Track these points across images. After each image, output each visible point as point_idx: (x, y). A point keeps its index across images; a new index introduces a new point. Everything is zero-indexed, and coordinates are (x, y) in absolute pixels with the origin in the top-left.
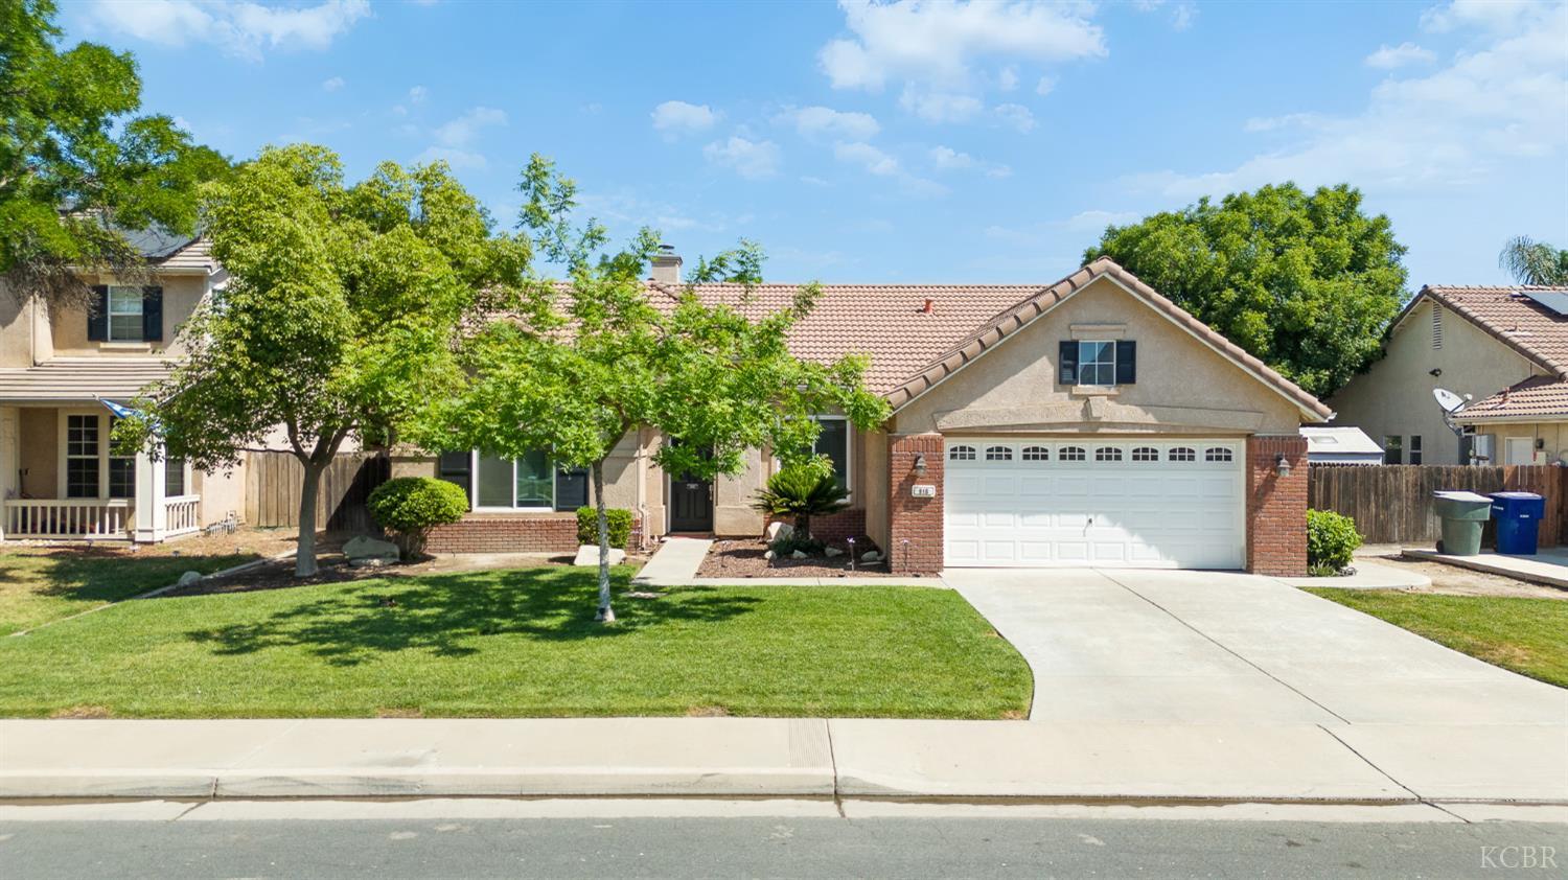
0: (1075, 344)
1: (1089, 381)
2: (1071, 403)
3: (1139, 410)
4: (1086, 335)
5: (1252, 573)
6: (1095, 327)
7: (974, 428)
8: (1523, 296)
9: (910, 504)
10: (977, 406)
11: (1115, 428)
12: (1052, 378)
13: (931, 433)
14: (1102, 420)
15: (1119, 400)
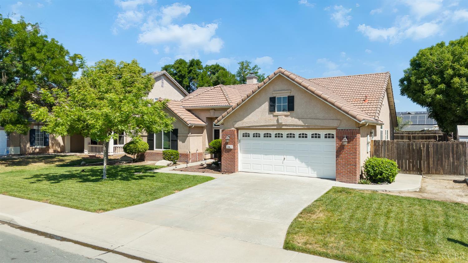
0: (275, 98)
1: (279, 110)
2: (273, 118)
3: (297, 120)
4: (278, 95)
5: (336, 180)
6: (280, 92)
7: (245, 127)
9: (226, 151)
10: (246, 120)
11: (287, 126)
12: (268, 110)
13: (233, 129)
14: (282, 124)
15: (289, 117)
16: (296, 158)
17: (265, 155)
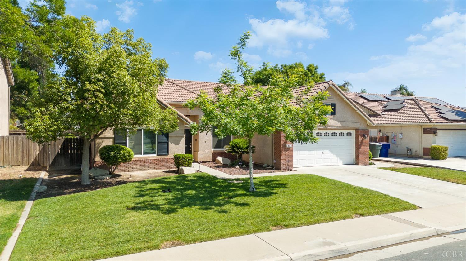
3: (337, 122)
4: (325, 101)
5: (358, 165)
8: (359, 95)
9: (285, 150)
11: (331, 127)
14: (328, 125)
15: (332, 119)
16: (330, 152)
17: (309, 151)
